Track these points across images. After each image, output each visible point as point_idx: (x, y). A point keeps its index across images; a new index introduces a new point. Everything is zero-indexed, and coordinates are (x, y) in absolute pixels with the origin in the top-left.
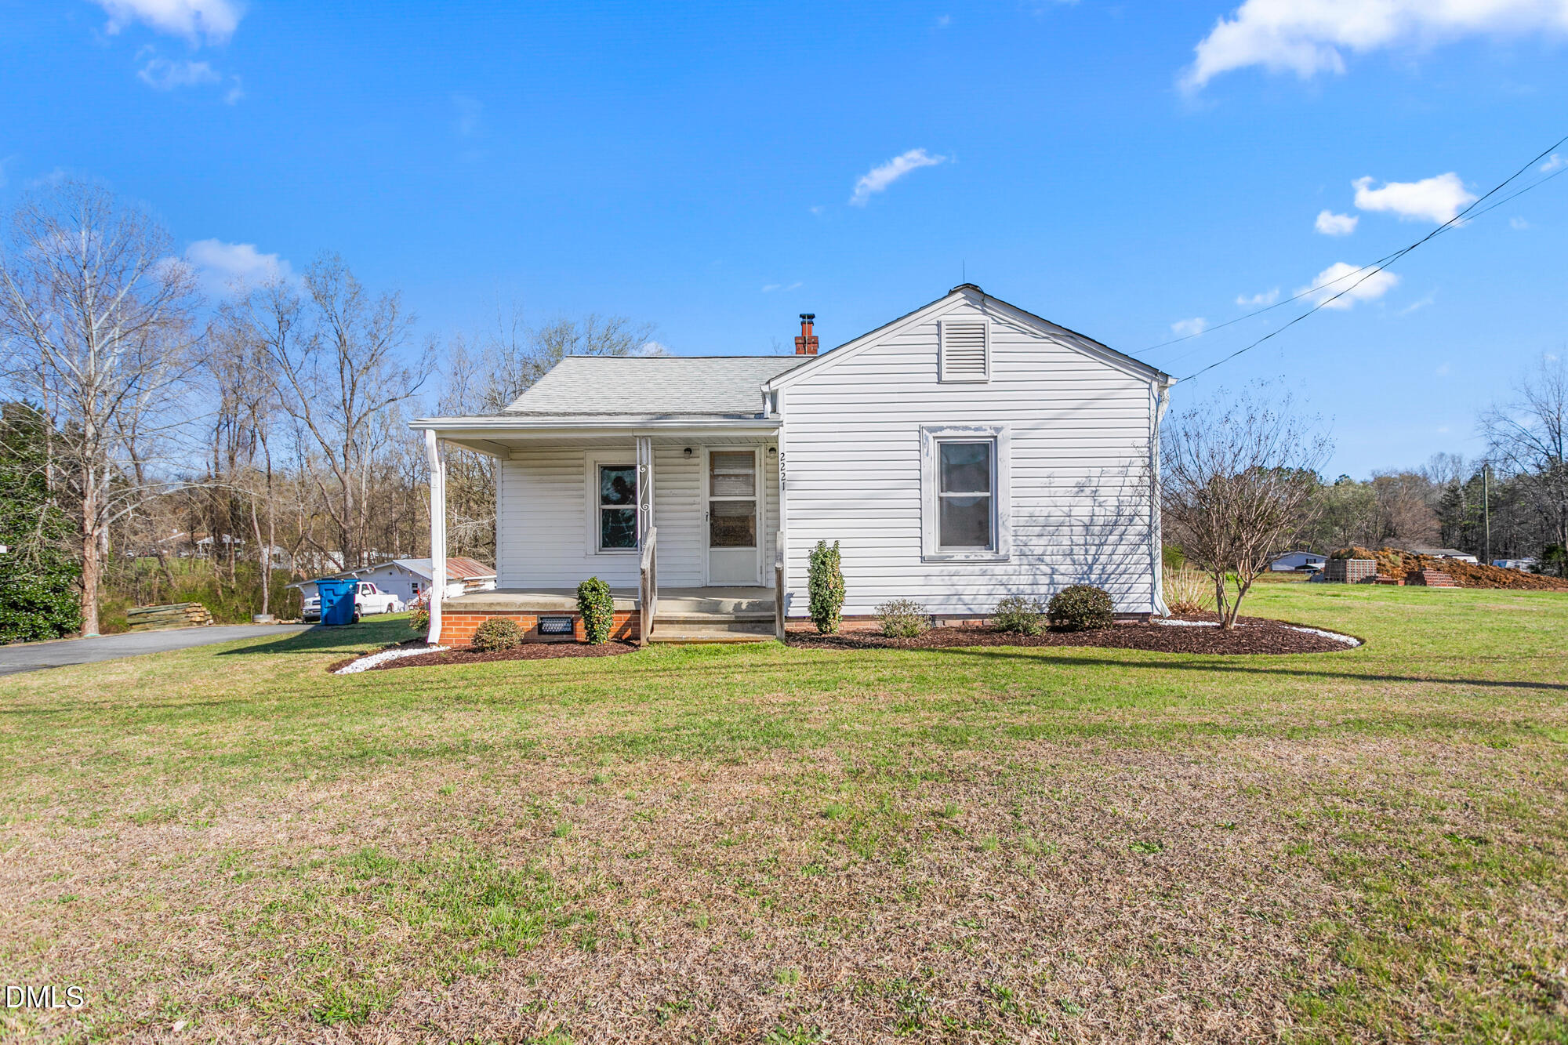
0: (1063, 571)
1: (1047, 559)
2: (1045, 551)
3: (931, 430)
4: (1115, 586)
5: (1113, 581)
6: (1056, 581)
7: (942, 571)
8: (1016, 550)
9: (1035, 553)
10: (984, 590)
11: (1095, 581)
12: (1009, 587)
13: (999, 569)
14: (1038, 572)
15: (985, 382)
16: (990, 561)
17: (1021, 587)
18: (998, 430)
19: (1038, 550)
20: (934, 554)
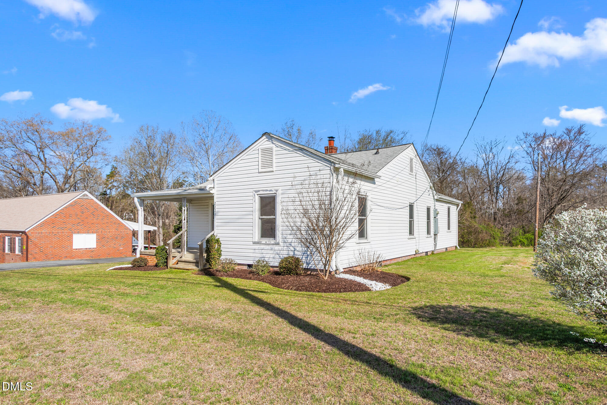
0: (298, 250)
1: (293, 244)
2: (292, 241)
3: (256, 192)
4: (316, 257)
5: (316, 255)
6: (295, 254)
7: (259, 248)
8: (282, 240)
9: (288, 242)
10: (272, 256)
11: (309, 255)
12: (280, 255)
13: (276, 247)
14: (289, 250)
15: (273, 171)
16: (273, 244)
17: (284, 255)
18: (277, 191)
19: (290, 241)
20: (256, 241)
